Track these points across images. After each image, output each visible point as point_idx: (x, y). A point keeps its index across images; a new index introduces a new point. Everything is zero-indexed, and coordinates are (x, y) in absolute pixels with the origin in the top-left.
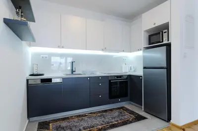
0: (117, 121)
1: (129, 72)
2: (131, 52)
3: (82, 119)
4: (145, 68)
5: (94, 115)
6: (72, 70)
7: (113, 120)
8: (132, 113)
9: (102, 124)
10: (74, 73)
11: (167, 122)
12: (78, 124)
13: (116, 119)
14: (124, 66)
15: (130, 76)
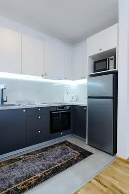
0: (61, 162)
1: (71, 101)
2: (73, 80)
3: (15, 166)
4: (89, 97)
5: (32, 157)
6: (2, 99)
7: (56, 162)
8: (76, 148)
9: (42, 170)
10: (5, 103)
11: (113, 155)
12: (9, 174)
13: (59, 160)
14: (66, 95)
15: (73, 106)
